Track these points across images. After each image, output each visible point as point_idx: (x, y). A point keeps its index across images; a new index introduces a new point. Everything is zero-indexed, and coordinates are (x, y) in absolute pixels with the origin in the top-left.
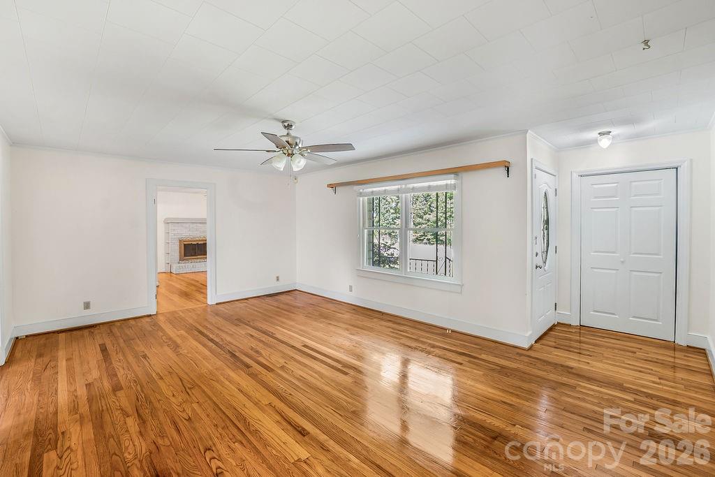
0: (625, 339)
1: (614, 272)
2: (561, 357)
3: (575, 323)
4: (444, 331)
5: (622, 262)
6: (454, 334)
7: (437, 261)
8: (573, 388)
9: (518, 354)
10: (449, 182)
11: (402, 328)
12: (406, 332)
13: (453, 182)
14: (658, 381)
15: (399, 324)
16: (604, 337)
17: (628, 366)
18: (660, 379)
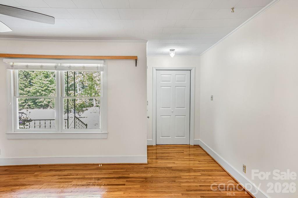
0: (175, 147)
1: (169, 117)
2: (163, 163)
3: (154, 144)
4: (97, 166)
5: (172, 112)
6: (104, 166)
7: (68, 120)
8: (180, 177)
9: (145, 168)
10: (99, 65)
11: (66, 173)
12: (71, 175)
13: (102, 65)
14: (199, 163)
15: (61, 170)
16: (169, 148)
17: (185, 159)
18: (199, 162)
